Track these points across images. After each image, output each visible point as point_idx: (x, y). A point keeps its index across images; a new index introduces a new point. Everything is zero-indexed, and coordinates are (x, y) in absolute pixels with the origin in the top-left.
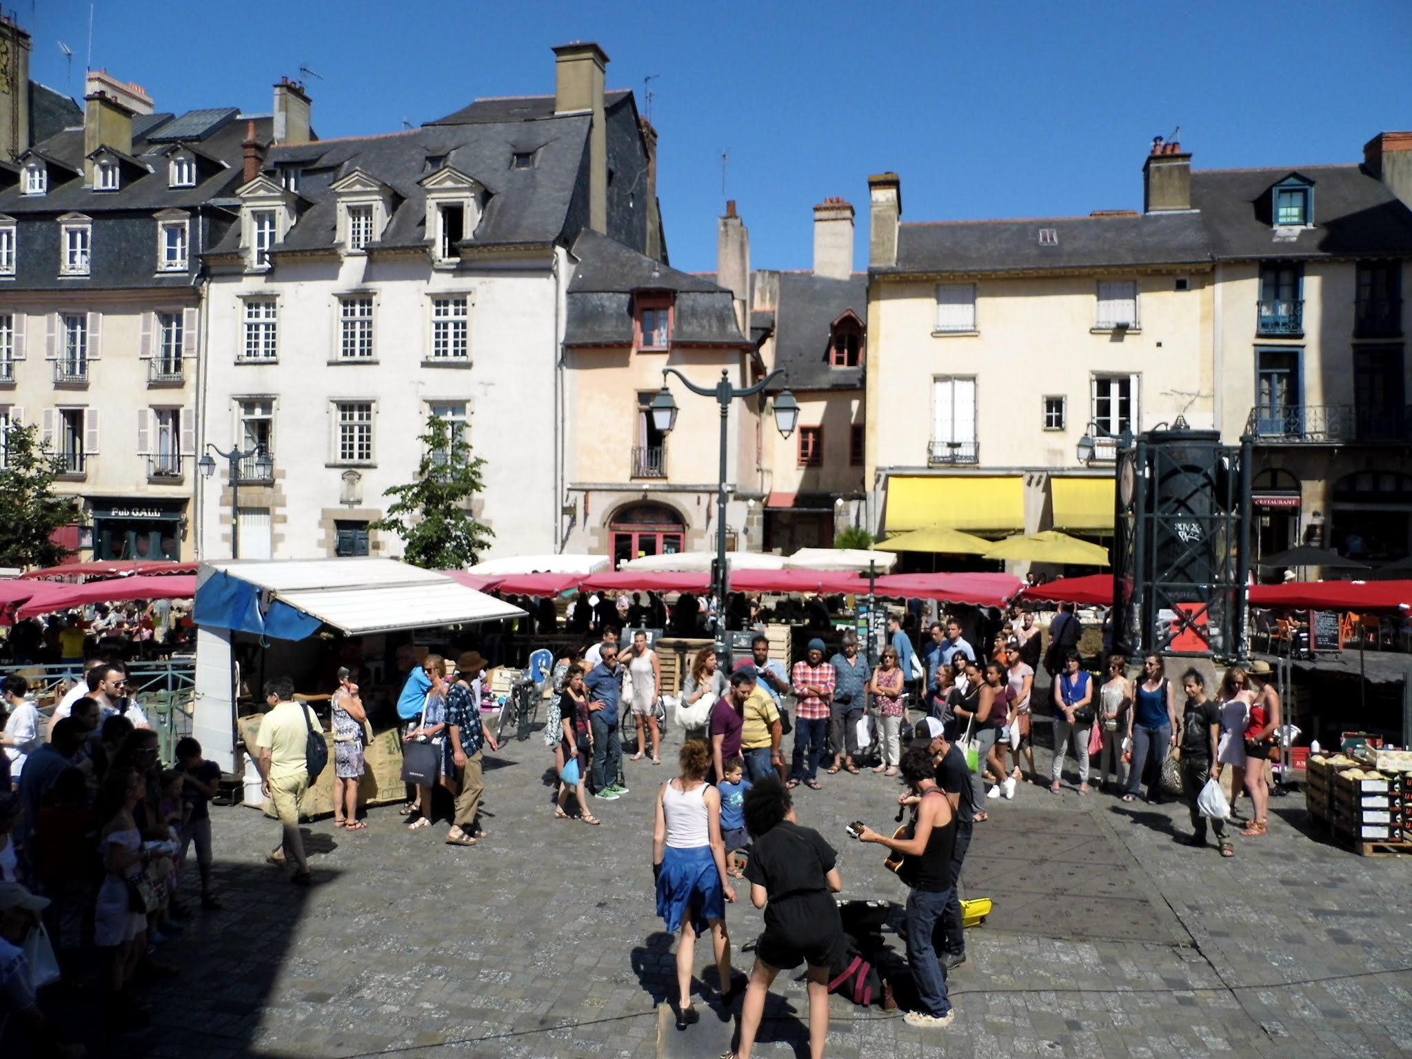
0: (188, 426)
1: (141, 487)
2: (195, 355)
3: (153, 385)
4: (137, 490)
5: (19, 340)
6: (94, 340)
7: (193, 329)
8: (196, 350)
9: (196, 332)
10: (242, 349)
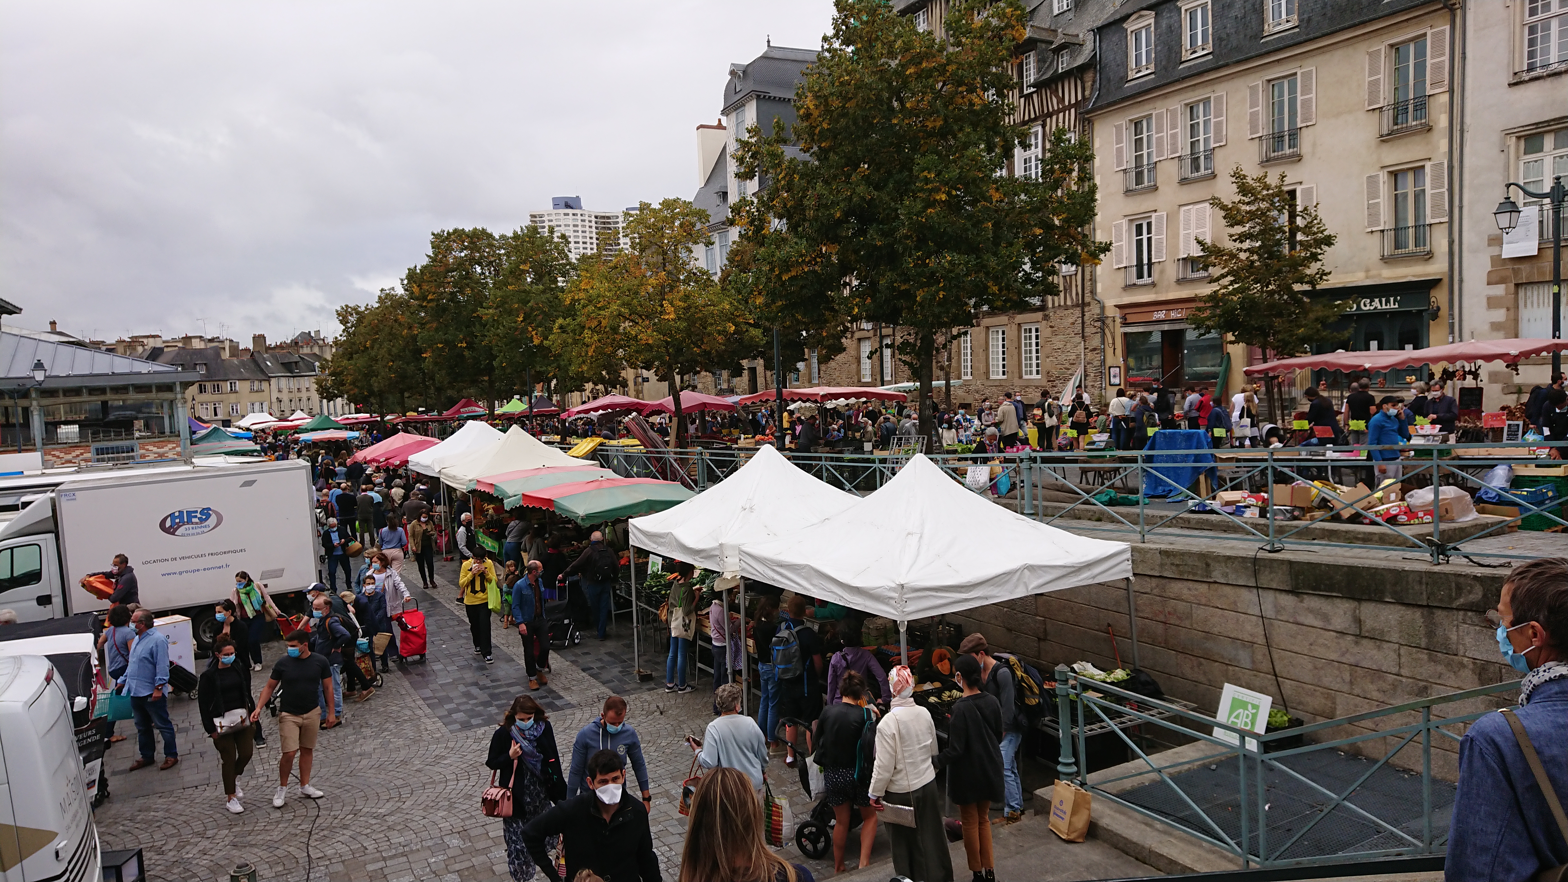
0: (1436, 185)
1: (1373, 272)
2: (1446, 88)
3: (1386, 138)
4: (1367, 278)
5: (1218, 125)
6: (1306, 103)
7: (1443, 54)
8: (1447, 82)
9: (1446, 58)
10: (1522, 63)
